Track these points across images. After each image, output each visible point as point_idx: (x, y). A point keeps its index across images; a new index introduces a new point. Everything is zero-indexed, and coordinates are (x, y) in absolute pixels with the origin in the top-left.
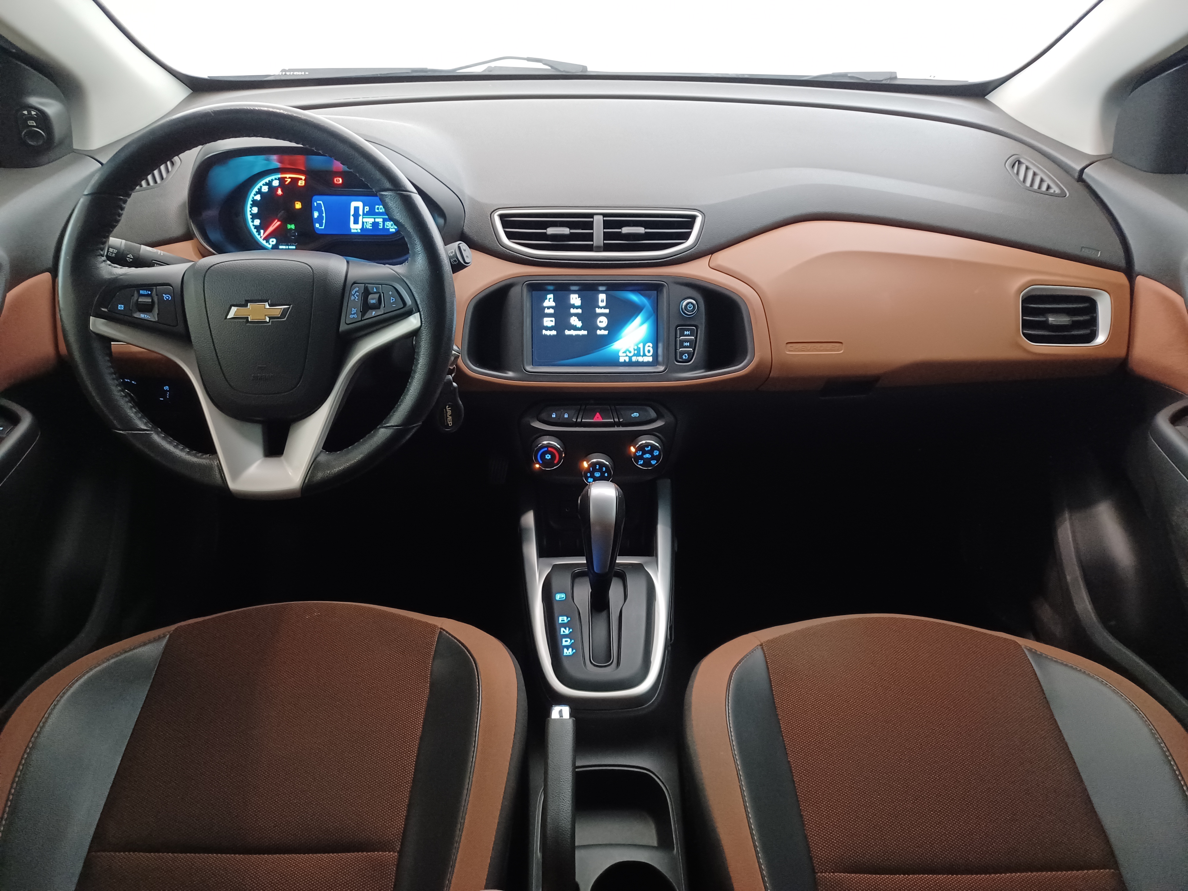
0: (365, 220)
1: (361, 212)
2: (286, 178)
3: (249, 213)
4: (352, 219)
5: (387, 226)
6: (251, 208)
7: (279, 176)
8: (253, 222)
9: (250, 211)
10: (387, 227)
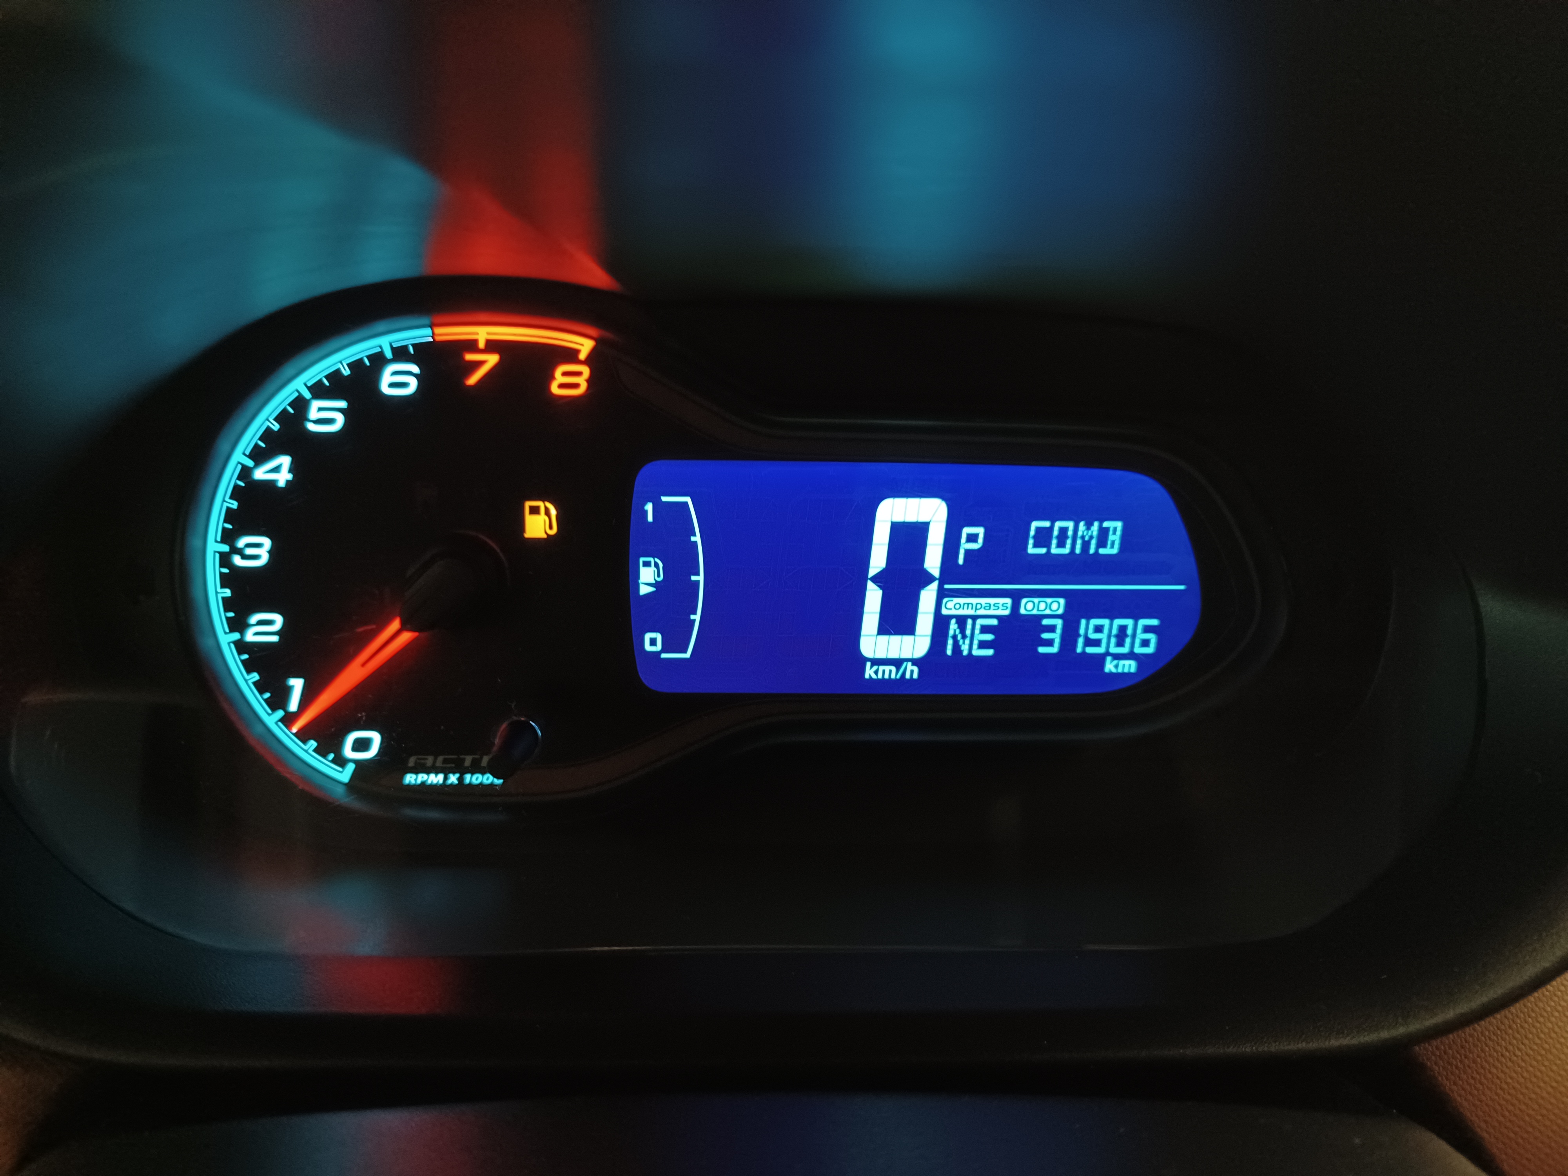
0: (952, 607)
1: (933, 562)
2: (471, 345)
3: (213, 571)
4: (874, 597)
5: (1089, 642)
6: (228, 537)
7: (423, 335)
8: (238, 625)
9: (225, 560)
10: (1090, 650)
